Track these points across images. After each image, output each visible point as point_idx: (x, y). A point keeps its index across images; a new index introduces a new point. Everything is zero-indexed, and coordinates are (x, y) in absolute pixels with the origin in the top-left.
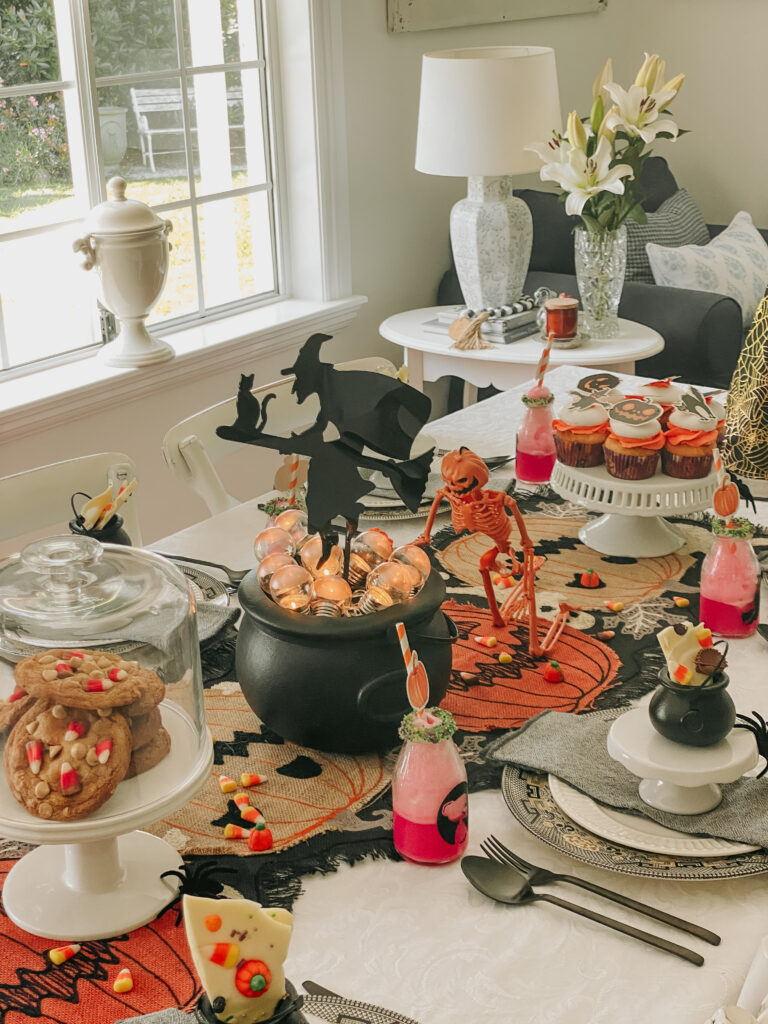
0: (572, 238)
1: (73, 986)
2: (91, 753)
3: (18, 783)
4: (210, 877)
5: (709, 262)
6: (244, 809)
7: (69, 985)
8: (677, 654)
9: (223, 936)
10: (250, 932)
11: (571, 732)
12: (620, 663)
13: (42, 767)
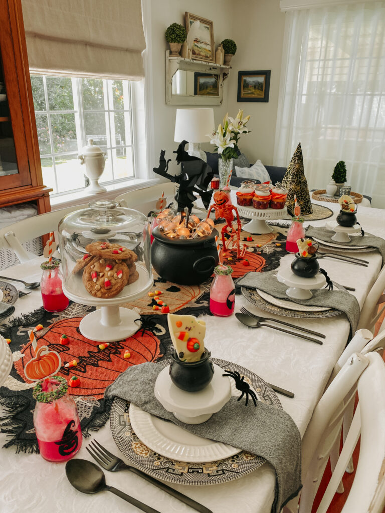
0: (218, 161)
1: (109, 356)
2: (115, 275)
3: (89, 286)
4: (152, 320)
5: (251, 172)
6: (158, 301)
7: (107, 356)
8: (302, 248)
9: (183, 329)
10: (192, 328)
11: (260, 277)
12: (265, 261)
13: (97, 280)
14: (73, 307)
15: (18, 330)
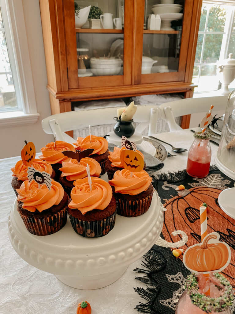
14: (212, 177)
15: (163, 184)
